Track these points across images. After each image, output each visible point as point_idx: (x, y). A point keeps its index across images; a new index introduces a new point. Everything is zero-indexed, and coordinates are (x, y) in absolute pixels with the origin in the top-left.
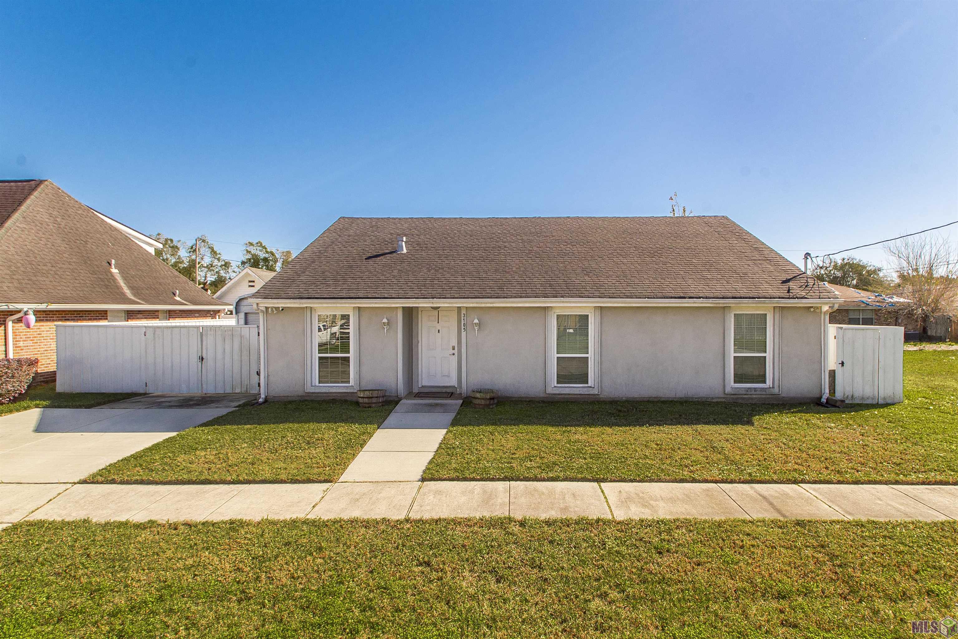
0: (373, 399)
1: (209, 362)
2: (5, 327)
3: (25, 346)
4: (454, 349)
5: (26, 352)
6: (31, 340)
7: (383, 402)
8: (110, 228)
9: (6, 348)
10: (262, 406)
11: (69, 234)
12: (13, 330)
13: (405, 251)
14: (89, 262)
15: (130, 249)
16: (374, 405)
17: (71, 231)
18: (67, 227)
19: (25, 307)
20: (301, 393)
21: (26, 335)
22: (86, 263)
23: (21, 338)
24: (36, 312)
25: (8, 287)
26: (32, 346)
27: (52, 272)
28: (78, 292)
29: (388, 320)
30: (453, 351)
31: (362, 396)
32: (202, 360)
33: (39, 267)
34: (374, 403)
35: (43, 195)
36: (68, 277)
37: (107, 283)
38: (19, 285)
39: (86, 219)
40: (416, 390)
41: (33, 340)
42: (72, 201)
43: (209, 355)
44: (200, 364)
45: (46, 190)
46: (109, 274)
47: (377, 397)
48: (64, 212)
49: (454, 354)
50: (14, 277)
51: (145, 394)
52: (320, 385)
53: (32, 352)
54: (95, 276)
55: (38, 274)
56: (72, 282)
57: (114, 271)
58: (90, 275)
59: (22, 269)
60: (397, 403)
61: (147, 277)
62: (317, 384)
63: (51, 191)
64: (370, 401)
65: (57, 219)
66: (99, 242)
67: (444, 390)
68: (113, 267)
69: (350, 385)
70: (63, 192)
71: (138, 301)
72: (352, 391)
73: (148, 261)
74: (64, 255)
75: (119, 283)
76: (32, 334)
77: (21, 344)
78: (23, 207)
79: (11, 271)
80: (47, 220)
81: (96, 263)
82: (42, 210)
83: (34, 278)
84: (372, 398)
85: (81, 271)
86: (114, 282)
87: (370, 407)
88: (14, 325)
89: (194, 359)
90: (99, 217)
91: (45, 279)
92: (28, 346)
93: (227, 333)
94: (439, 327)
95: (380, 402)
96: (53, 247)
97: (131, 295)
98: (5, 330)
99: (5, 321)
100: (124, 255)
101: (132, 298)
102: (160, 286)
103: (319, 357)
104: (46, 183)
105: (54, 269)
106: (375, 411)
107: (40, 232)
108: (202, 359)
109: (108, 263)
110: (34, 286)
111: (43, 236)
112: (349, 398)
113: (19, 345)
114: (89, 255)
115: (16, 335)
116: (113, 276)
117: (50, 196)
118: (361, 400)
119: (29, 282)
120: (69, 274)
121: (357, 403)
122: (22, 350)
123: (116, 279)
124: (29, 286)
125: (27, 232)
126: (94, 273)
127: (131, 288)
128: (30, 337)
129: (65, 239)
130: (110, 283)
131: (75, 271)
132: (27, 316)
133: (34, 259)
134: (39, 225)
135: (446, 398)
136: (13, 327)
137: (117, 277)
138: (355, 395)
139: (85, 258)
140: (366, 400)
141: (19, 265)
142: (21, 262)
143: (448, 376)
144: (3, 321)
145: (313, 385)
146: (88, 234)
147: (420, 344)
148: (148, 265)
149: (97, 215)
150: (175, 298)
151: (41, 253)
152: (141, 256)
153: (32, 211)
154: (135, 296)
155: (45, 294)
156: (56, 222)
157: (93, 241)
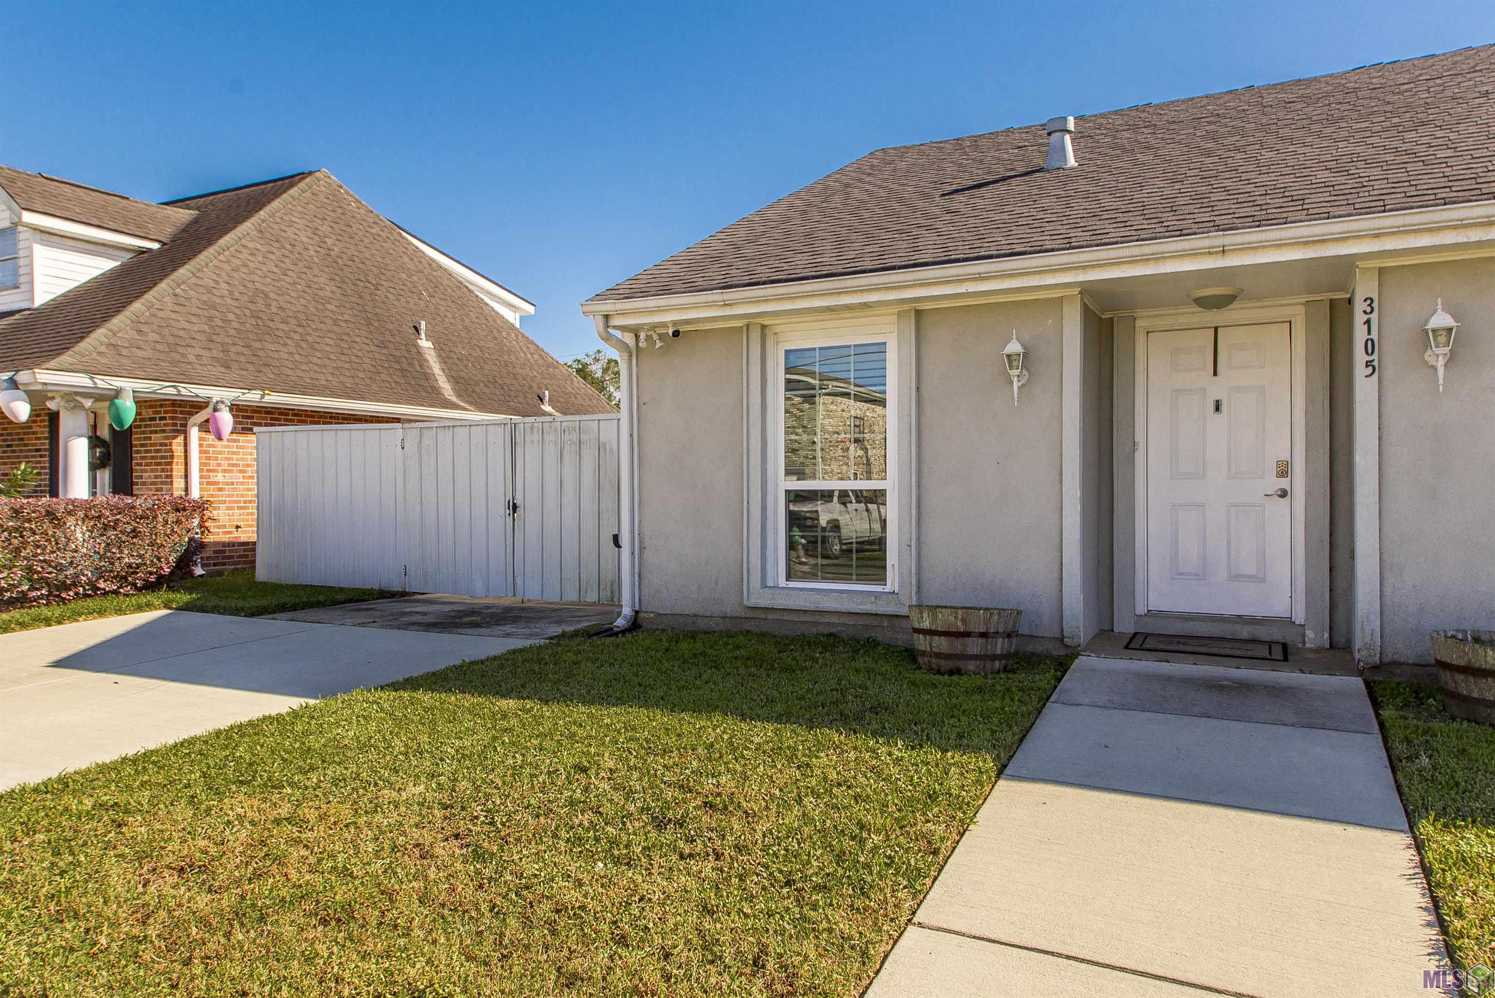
0: (970, 641)
1: (530, 516)
2: (185, 438)
3: (227, 484)
4: (1284, 471)
5: (229, 496)
6: (241, 471)
7: (1007, 656)
8: (430, 265)
9: (187, 483)
10: (620, 639)
11: (345, 268)
12: (201, 445)
13: (1072, 162)
14: (376, 324)
15: (462, 306)
16: (971, 666)
17: (350, 263)
18: (344, 256)
19: (215, 394)
20: (730, 607)
21: (229, 459)
22: (369, 324)
23: (219, 465)
24: (236, 409)
25: (198, 356)
26: (242, 483)
27: (297, 337)
28: (342, 379)
29: (1024, 346)
30: (1284, 483)
31: (926, 624)
32: (514, 511)
33: (271, 324)
34: (975, 657)
35: (308, 194)
36: (328, 348)
37: (406, 366)
38: (221, 355)
39: (384, 244)
40: (1124, 625)
41: (245, 472)
42: (362, 211)
43: (529, 499)
44: (509, 520)
45: (315, 187)
46: (414, 350)
47: (983, 635)
48: (344, 228)
49: (1283, 494)
50: (214, 337)
51: (404, 594)
52: (792, 584)
53: (242, 496)
54: (385, 351)
55: (267, 337)
56: (333, 357)
57: (425, 343)
58: (373, 348)
59: (235, 325)
60: (1062, 665)
61: (490, 362)
62: (782, 582)
63: (323, 189)
64: (958, 646)
65: (327, 240)
66: (403, 287)
67: (1245, 632)
68: (423, 336)
69: (888, 588)
70: (347, 193)
71: (462, 404)
72: (891, 609)
73: (495, 331)
74: (328, 306)
75: (430, 367)
76: (242, 459)
77: (220, 477)
78: (261, 213)
79: (212, 327)
80: (305, 239)
81: (391, 327)
82: (298, 221)
83: (257, 345)
84: (966, 634)
85: (357, 339)
86: (421, 366)
87: (958, 672)
88: (204, 435)
89: (500, 508)
90: (410, 243)
91: (278, 347)
92: (233, 483)
93: (567, 437)
94: (1217, 389)
95: (994, 657)
96: (307, 290)
97: (451, 393)
98: (186, 445)
99: (185, 425)
100: (449, 315)
101: (454, 399)
102: (514, 382)
103: (788, 492)
104: (318, 174)
105: (300, 330)
106: (980, 690)
107: (287, 261)
108: (515, 507)
109: (415, 327)
110: (254, 359)
111: (292, 267)
112: (884, 636)
113: (216, 479)
114: (378, 310)
115: (209, 458)
116: (419, 353)
117: (321, 197)
118: (922, 643)
119: (247, 351)
120: (331, 342)
121: (911, 655)
122: (220, 490)
123: (427, 361)
124: (242, 359)
125: (260, 259)
126: (382, 345)
127: (456, 380)
128: (238, 465)
129: (337, 278)
130: (413, 366)
131: (345, 338)
132: (217, 414)
133: (263, 308)
134: (288, 247)
135: (1267, 660)
136: (201, 439)
137: (428, 358)
138: (904, 623)
139: (370, 315)
140: (942, 644)
141: (231, 316)
142: (237, 311)
143: (1259, 579)
144: (182, 425)
145: (770, 583)
146: (384, 271)
147: (1139, 456)
148: (495, 338)
149: (407, 239)
150: (543, 407)
151: (280, 298)
152: (483, 321)
153: (278, 220)
154: (459, 396)
155: (272, 376)
156: (322, 245)
157: (393, 285)
